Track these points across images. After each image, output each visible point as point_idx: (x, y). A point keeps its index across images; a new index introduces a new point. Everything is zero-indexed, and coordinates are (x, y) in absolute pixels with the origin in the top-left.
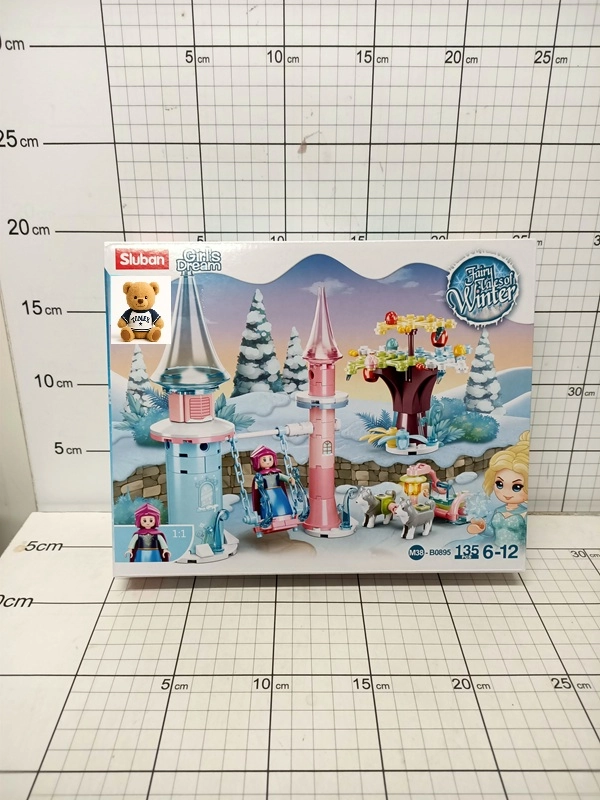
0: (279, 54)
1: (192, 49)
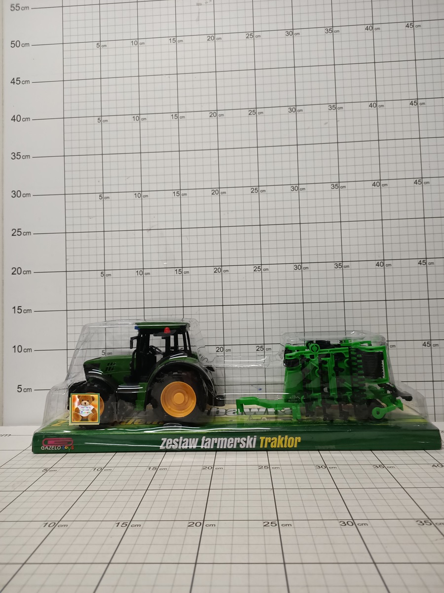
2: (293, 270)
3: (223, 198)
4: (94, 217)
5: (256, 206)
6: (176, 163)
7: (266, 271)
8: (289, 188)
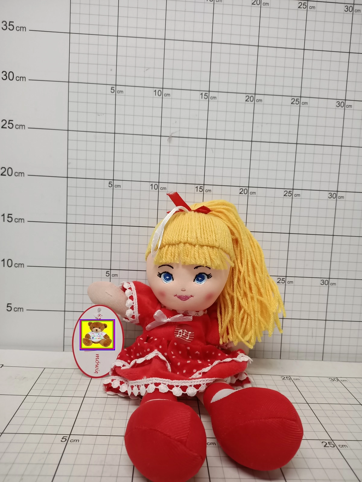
0: (160, 92)
1: (115, 86)
2: (327, 198)
3: (258, 106)
4: (103, 114)
5: (295, 120)
6: (207, 57)
7: (297, 197)
8: (334, 103)
